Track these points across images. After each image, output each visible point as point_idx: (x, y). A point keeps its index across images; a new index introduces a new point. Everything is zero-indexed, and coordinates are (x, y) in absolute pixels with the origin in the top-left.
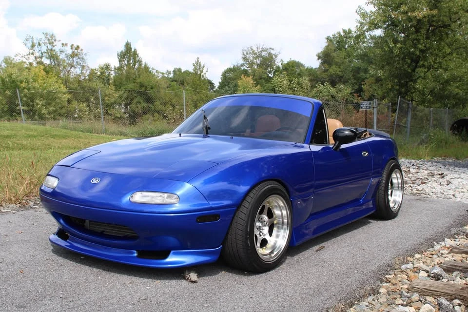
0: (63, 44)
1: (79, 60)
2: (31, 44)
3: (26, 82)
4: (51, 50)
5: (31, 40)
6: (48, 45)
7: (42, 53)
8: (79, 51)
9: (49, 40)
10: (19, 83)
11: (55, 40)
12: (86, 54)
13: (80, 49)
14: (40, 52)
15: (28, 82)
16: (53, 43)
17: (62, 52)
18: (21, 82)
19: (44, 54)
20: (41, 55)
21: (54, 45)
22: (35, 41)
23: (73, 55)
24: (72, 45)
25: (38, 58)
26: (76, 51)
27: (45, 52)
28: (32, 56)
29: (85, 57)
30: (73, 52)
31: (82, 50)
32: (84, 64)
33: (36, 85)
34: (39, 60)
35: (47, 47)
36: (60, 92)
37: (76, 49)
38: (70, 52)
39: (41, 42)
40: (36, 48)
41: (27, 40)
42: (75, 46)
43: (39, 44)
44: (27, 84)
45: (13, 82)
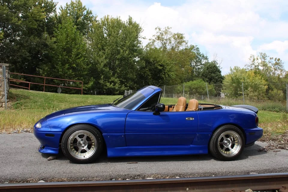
0: (270, 58)
1: (279, 67)
2: (253, 59)
3: (243, 79)
4: (264, 62)
5: (253, 57)
6: (262, 59)
7: (259, 64)
8: (279, 61)
9: (263, 56)
10: (240, 80)
11: (266, 56)
12: (283, 63)
13: (280, 61)
14: (258, 63)
15: (244, 79)
16: (265, 58)
17: (270, 62)
18: (241, 79)
19: (260, 64)
20: (258, 64)
21: (266, 59)
22: (255, 58)
23: (277, 64)
24: (276, 58)
25: (257, 66)
26: (278, 61)
27: (260, 63)
28: (253, 65)
29: (283, 65)
30: (276, 62)
31: (281, 61)
32: (282, 69)
33: (248, 80)
34: (257, 67)
35: (262, 60)
36: (261, 84)
37: (278, 60)
38: (274, 62)
39: (258, 58)
40: (255, 61)
41: (251, 57)
42: (278, 59)
43: (257, 59)
44: (244, 80)
45: (237, 79)
